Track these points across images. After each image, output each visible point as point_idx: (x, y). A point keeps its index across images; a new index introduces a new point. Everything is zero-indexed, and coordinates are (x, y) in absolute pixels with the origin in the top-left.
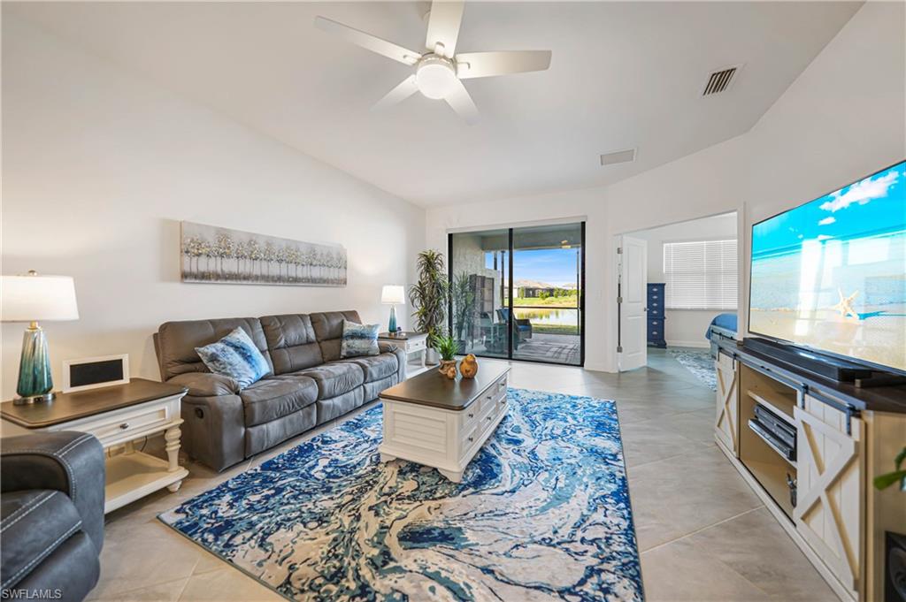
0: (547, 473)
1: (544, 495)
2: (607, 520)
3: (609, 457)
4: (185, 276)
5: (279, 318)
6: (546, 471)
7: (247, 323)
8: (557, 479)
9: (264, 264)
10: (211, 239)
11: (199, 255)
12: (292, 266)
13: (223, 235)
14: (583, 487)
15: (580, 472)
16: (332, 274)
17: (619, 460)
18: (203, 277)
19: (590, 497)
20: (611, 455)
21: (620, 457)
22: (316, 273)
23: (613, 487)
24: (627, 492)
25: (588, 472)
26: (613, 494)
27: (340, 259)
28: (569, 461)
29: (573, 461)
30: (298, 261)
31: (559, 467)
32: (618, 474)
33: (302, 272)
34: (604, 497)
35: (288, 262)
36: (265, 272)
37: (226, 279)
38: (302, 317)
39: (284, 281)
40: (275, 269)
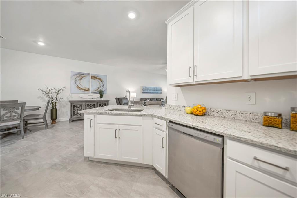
4: (142, 93)
5: (152, 98)
7: (148, 99)
10: (145, 88)
11: (144, 90)
13: (146, 87)
16: (160, 92)
18: (144, 93)
22: (157, 92)
27: (161, 89)
33: (155, 92)
38: (155, 98)
40: (152, 91)
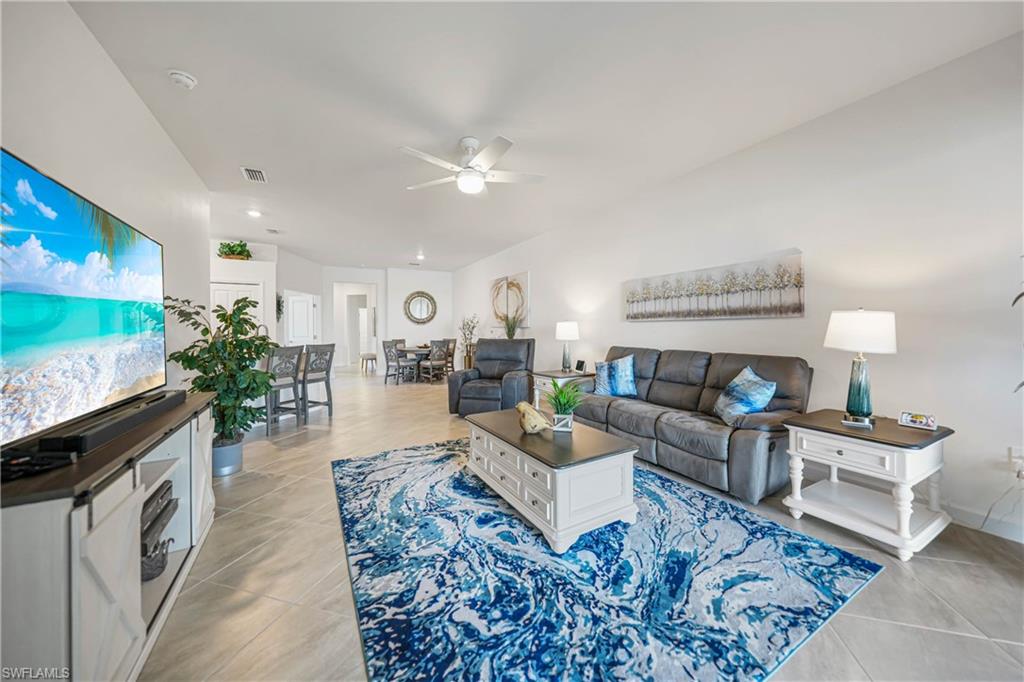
0: (422, 509)
1: (410, 495)
2: (358, 502)
3: (369, 561)
6: (425, 511)
8: (410, 509)
9: (675, 300)
11: (633, 302)
12: (703, 298)
14: (385, 514)
15: (394, 525)
17: (356, 564)
19: (376, 511)
20: (369, 566)
21: (355, 571)
23: (358, 527)
24: (344, 529)
25: (387, 529)
26: (357, 521)
28: (412, 530)
29: (408, 533)
30: (709, 291)
31: (416, 519)
32: (356, 543)
34: (365, 516)
35: (698, 295)
36: (676, 309)
37: (648, 317)
39: (694, 316)
